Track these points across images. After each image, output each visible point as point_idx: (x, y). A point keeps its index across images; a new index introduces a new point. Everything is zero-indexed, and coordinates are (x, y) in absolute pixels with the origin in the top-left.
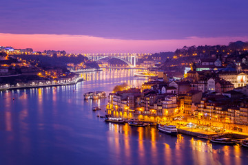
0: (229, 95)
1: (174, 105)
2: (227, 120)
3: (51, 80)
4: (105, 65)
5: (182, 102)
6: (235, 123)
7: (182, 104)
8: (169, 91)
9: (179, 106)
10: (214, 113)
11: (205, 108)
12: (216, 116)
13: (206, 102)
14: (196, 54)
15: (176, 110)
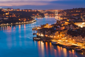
0: (77, 31)
1: (58, 34)
2: (74, 40)
3: (24, 21)
4: (46, 14)
5: (61, 33)
6: (76, 41)
7: (61, 34)
8: (57, 29)
9: (60, 35)
10: (70, 37)
11: (67, 36)
12: (70, 39)
13: (67, 34)
14: (77, 11)
15: (58, 36)
